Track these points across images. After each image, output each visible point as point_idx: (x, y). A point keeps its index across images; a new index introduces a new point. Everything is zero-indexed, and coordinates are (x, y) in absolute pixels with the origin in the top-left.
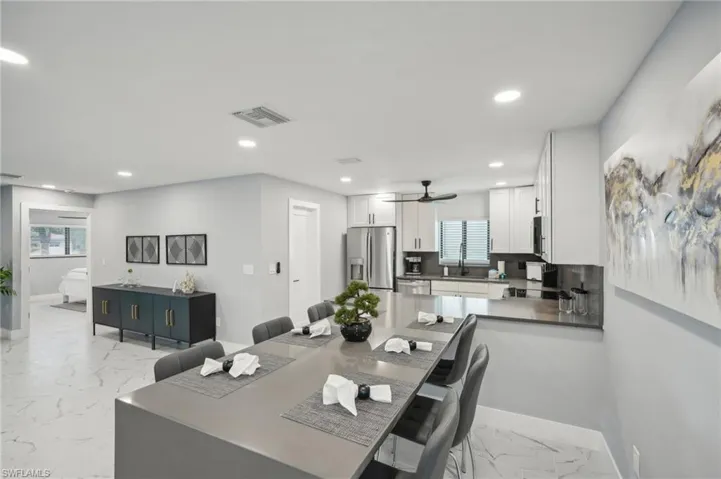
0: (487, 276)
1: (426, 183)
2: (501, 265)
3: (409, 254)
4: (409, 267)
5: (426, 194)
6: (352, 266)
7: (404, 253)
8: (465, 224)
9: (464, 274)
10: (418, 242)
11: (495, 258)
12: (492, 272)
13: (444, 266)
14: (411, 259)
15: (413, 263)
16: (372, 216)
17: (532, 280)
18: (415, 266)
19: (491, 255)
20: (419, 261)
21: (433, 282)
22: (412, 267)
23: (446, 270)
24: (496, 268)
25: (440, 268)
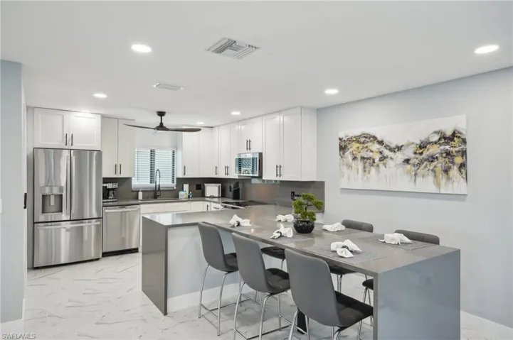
0: (177, 196)
1: (161, 114)
2: (186, 187)
3: (106, 180)
4: (106, 194)
5: (161, 124)
6: (44, 196)
8: (152, 152)
9: (156, 197)
10: (117, 168)
11: (181, 181)
12: (181, 193)
13: (138, 191)
14: (109, 186)
15: (109, 190)
16: (69, 137)
17: (210, 197)
18: (111, 193)
19: (178, 179)
20: (117, 187)
21: (142, 206)
22: (108, 194)
23: (140, 194)
24: (183, 190)
25: (135, 193)
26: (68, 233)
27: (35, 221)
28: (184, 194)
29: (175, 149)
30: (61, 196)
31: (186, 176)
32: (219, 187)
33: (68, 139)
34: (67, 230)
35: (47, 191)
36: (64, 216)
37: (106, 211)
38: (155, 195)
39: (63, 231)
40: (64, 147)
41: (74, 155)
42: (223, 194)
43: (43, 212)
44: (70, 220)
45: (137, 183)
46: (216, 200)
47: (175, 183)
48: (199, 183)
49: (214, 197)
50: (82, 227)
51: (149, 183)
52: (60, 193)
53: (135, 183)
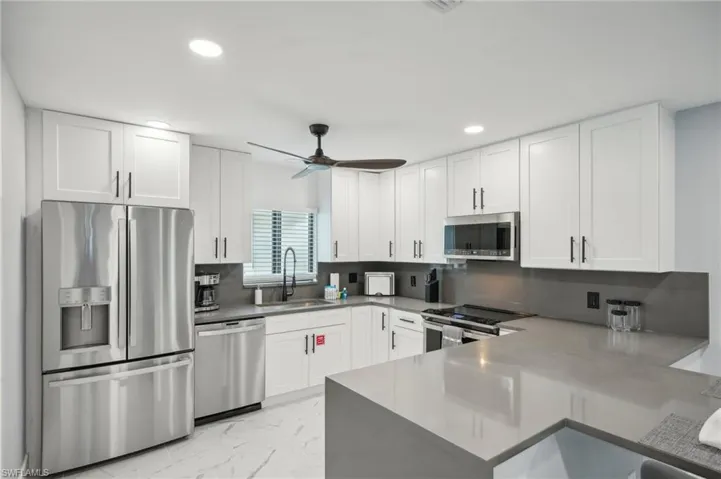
0: (321, 295)
1: (319, 130)
2: (335, 278)
3: (200, 270)
5: (319, 152)
6: (65, 311)
7: (198, 267)
8: (276, 217)
9: (284, 298)
10: (220, 244)
11: (326, 269)
12: (328, 290)
13: (255, 288)
14: (205, 280)
15: (205, 287)
16: (124, 179)
17: (376, 296)
18: (206, 293)
19: (321, 265)
20: (217, 282)
21: (268, 320)
22: (202, 295)
23: (259, 294)
24: (329, 284)
25: (249, 292)
26: (124, 389)
27: (45, 369)
28: (332, 291)
29: (314, 212)
30: (106, 308)
31: (337, 260)
32: (391, 278)
33: (122, 184)
34: (122, 383)
35: (75, 298)
36: (115, 352)
37: (202, 334)
38: (283, 294)
39: (114, 386)
40: (111, 198)
41: (134, 217)
42: (398, 291)
43: (65, 346)
44: (127, 361)
45: (252, 274)
46: (386, 301)
47: (315, 272)
48: (353, 271)
49: (382, 296)
50: (152, 374)
51: (270, 273)
52: (105, 303)
53: (249, 274)
